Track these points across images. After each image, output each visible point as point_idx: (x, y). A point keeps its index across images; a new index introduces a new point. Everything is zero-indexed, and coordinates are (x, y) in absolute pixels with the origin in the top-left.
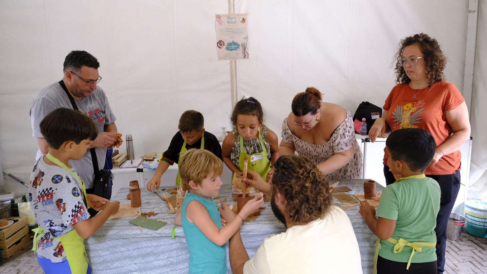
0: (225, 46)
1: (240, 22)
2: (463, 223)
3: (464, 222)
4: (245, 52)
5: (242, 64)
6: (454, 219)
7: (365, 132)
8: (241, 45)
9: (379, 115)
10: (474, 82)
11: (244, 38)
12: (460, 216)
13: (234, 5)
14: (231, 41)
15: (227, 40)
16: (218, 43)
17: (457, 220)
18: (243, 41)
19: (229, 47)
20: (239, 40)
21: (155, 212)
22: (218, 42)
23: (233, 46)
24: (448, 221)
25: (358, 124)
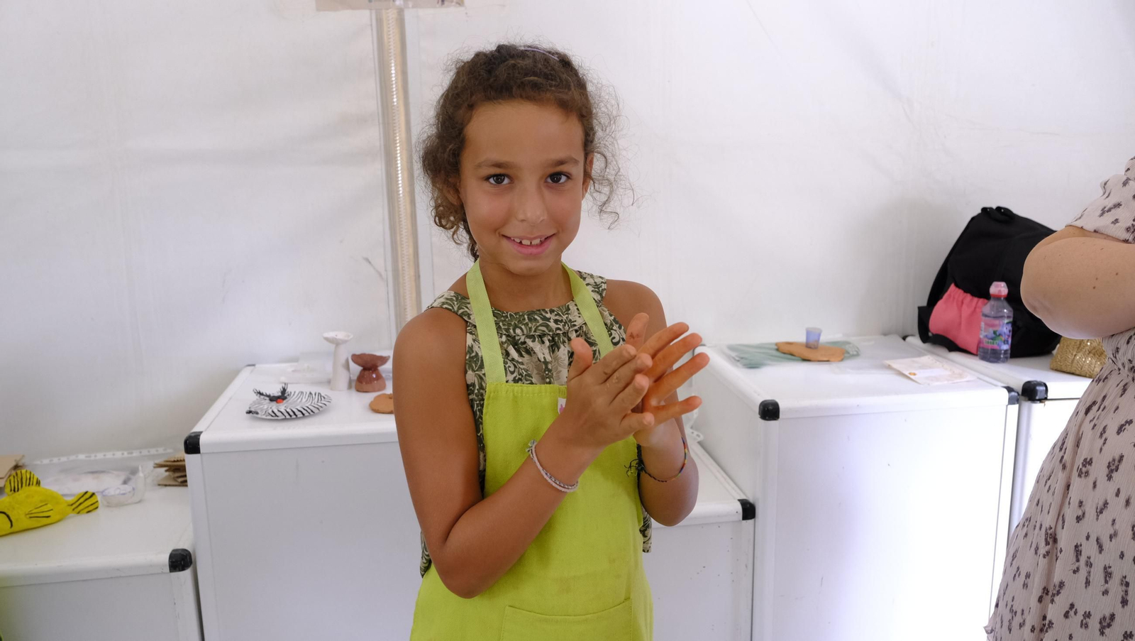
5: (430, 27)
25: (966, 311)
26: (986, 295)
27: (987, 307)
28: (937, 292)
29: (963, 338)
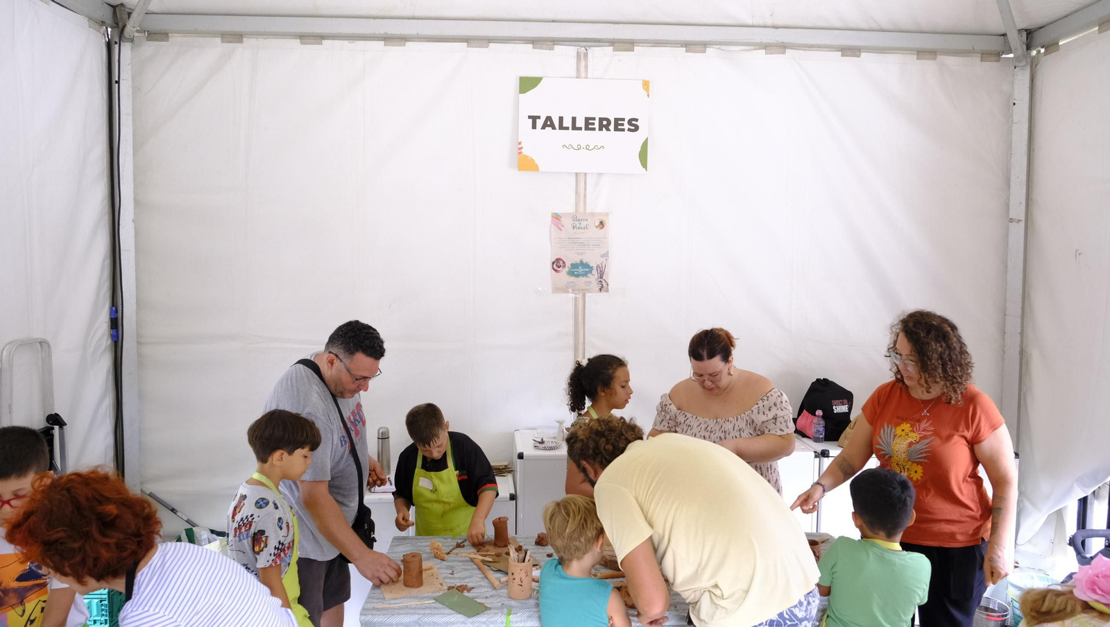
0: (566, 269)
1: (595, 228)
2: (1003, 616)
3: (1006, 615)
4: (602, 280)
5: (595, 300)
6: (987, 609)
7: (821, 436)
8: (595, 268)
9: (847, 406)
10: (1024, 346)
11: (602, 256)
12: (999, 603)
13: (585, 196)
14: (577, 260)
15: (570, 258)
16: (553, 263)
17: (993, 611)
18: (600, 261)
19: (574, 270)
20: (592, 259)
21: (470, 585)
22: (554, 260)
23: (580, 269)
24: (976, 613)
25: (809, 421)
26: (815, 415)
27: (815, 420)
28: (800, 413)
29: (808, 433)
